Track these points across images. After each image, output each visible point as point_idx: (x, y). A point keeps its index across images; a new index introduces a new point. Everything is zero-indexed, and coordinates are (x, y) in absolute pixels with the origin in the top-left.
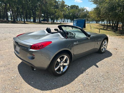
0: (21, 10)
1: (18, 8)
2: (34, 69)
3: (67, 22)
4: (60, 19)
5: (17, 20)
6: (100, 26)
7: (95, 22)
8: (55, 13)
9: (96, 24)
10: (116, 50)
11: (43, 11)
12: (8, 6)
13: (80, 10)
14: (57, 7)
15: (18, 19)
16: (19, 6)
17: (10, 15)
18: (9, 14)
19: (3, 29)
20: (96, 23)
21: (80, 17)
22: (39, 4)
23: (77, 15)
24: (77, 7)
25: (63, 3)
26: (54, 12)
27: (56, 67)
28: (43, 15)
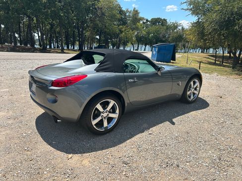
0: (58, 30)
1: (52, 25)
2: (58, 121)
3: (145, 50)
4: (129, 44)
5: (50, 47)
6: (208, 58)
7: (199, 51)
8: (119, 34)
9: (202, 54)
10: (220, 99)
11: (98, 31)
12: (35, 21)
13: (168, 28)
14: (123, 22)
15: (52, 44)
16: (54, 22)
17: (37, 38)
18: (36, 36)
19: (21, 61)
20: (202, 52)
21: (169, 40)
22: (91, 17)
23: (164, 37)
24: (163, 22)
25: (135, 14)
26: (118, 31)
27: (94, 119)
28: (98, 37)
